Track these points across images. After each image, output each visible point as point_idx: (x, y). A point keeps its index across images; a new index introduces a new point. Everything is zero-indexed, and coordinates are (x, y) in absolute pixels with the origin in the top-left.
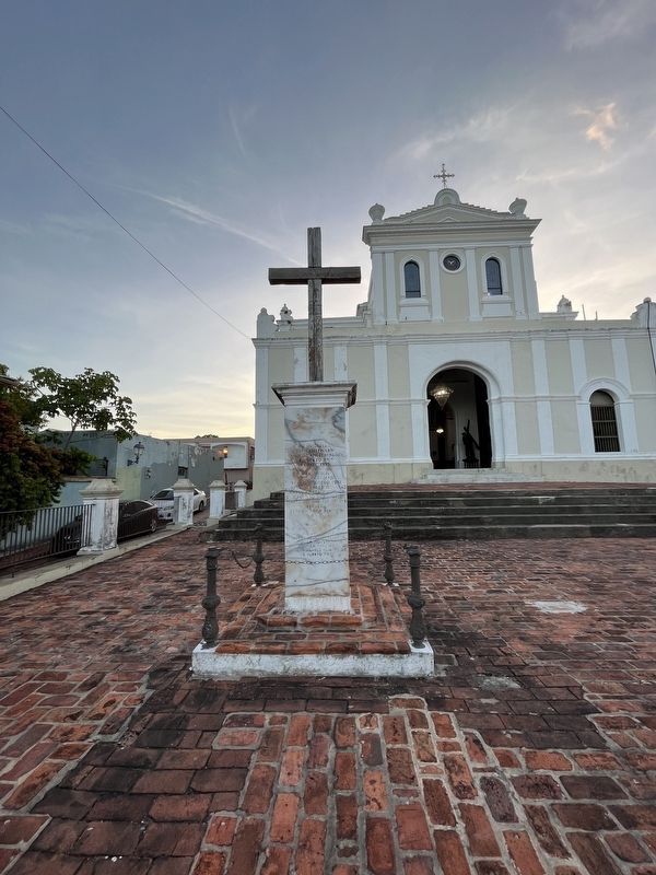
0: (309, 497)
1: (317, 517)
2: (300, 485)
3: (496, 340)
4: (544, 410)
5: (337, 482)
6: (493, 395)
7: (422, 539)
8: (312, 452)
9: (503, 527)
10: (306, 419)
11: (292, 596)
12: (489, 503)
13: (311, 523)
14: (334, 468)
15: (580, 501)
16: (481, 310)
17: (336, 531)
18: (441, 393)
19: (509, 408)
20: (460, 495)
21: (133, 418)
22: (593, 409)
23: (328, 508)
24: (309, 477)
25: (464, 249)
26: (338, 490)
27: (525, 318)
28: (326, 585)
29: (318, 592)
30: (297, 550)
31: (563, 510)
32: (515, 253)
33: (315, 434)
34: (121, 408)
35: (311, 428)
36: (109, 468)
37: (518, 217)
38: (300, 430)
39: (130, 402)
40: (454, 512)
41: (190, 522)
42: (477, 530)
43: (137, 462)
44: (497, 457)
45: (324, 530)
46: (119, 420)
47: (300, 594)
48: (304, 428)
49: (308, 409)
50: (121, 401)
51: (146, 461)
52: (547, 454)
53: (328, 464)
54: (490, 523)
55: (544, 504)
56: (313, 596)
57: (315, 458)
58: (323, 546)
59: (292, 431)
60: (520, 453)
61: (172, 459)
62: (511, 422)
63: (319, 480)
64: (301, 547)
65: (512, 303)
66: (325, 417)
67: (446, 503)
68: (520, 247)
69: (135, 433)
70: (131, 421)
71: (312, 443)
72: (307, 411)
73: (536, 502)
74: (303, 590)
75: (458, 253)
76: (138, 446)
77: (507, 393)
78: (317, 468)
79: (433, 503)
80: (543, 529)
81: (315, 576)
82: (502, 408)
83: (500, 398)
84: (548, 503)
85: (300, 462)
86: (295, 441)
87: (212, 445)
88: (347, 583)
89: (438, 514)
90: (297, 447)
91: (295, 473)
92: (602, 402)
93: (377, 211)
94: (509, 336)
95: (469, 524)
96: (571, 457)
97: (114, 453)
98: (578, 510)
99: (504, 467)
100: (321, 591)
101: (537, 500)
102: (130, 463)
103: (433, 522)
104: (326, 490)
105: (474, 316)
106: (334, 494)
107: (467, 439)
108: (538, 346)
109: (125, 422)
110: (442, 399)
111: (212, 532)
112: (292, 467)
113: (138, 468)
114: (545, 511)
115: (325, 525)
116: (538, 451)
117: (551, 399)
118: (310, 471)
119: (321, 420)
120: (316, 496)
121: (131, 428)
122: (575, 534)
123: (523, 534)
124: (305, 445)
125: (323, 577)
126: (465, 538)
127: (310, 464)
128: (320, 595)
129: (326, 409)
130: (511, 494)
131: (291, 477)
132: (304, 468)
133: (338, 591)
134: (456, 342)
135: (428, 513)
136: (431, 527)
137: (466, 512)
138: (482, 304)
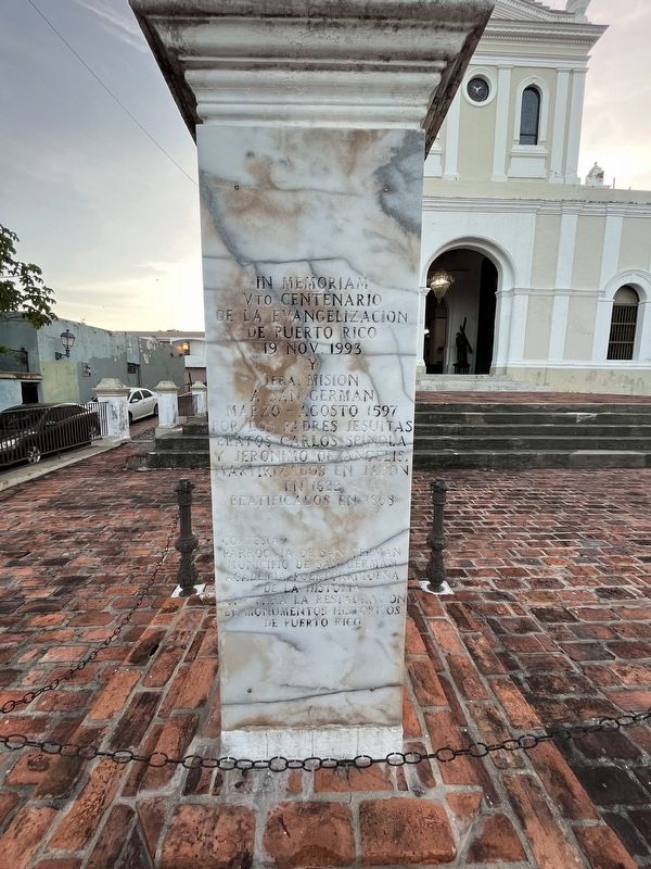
0: (289, 455)
1: (314, 518)
2: (260, 417)
3: (519, 211)
4: (561, 305)
5: (383, 410)
6: (505, 284)
7: (434, 468)
8: (301, 302)
9: (540, 453)
10: (279, 175)
11: (239, 726)
12: (516, 420)
13: (295, 535)
14: (375, 365)
15: (627, 420)
16: (508, 165)
17: (374, 559)
18: (441, 282)
19: (522, 302)
20: (478, 408)
21: (51, 296)
22: (616, 308)
23: (351, 492)
24: (291, 392)
25: (497, 68)
26: (386, 435)
27: (561, 181)
28: (337, 701)
29: (315, 716)
30: (253, 611)
31: (606, 432)
32: (563, 78)
33: (314, 236)
34: (26, 279)
35: (299, 210)
36: (31, 361)
37: (577, 20)
38: (256, 220)
39: (39, 272)
40: (473, 431)
41: (126, 436)
42: (507, 457)
43: (67, 355)
44: (498, 361)
45: (333, 556)
46: (30, 297)
47: (262, 723)
48: (272, 211)
49: (289, 134)
50: (24, 269)
51: (80, 354)
52: (555, 360)
53: (356, 350)
54: (520, 448)
55: (582, 422)
56: (299, 726)
57: (312, 325)
58: (329, 602)
59: (230, 222)
60: (525, 357)
61: (118, 353)
62: (520, 320)
63: (324, 402)
64: (267, 604)
65: (547, 158)
66: (350, 168)
67: (461, 419)
68: (572, 72)
69: (53, 316)
70: (48, 299)
71: (302, 271)
72: (285, 140)
73: (573, 420)
74: (272, 711)
75: (488, 75)
76: (66, 335)
77: (523, 282)
78: (316, 363)
79: (445, 419)
80: (588, 457)
81: (305, 679)
82: (512, 303)
83: (513, 290)
84: (589, 421)
85: (260, 339)
86: (239, 259)
87: (172, 340)
88: (395, 696)
89: (452, 434)
90: (248, 282)
91: (244, 374)
92: (626, 301)
94: (537, 205)
95: (493, 448)
96: (581, 364)
97: (34, 343)
98: (626, 432)
99: (505, 373)
100: (324, 715)
101: (574, 418)
102: (58, 356)
103: (447, 444)
104: (346, 434)
105: (498, 174)
106: (372, 450)
107: (462, 342)
108: (569, 222)
109: (37, 301)
110: (440, 289)
111: (146, 455)
112: (231, 354)
113: (72, 362)
114: (586, 432)
115: (339, 541)
116: (545, 355)
117: (572, 294)
118: (293, 371)
119: (334, 181)
120: (312, 455)
121: (47, 309)
122: (626, 463)
123: (564, 463)
124: (278, 275)
125: (330, 683)
126: (489, 467)
127: (295, 346)
128: (322, 724)
129: (357, 139)
130: (541, 409)
131: (231, 389)
132: (274, 359)
133: (373, 714)
134: (471, 210)
135: (440, 432)
136: (445, 452)
137: (487, 432)
138: (510, 156)
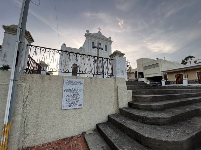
16: (104, 53)
25: (102, 43)
32: (109, 45)
37: (110, 40)
65: (108, 53)
75: (101, 43)
93: (88, 31)
